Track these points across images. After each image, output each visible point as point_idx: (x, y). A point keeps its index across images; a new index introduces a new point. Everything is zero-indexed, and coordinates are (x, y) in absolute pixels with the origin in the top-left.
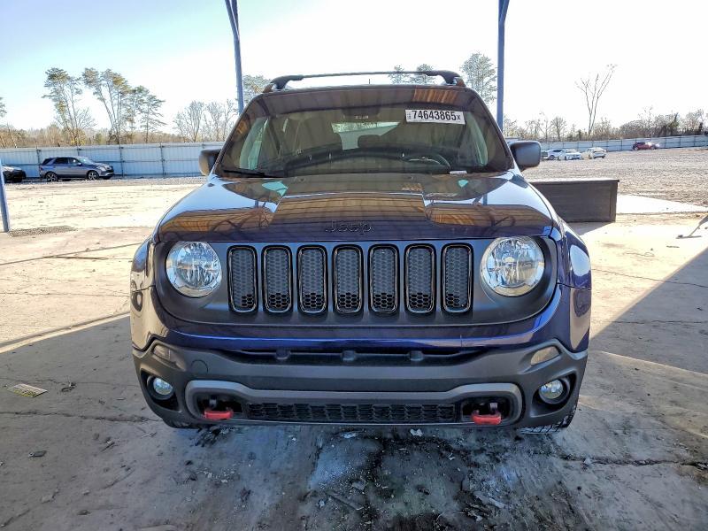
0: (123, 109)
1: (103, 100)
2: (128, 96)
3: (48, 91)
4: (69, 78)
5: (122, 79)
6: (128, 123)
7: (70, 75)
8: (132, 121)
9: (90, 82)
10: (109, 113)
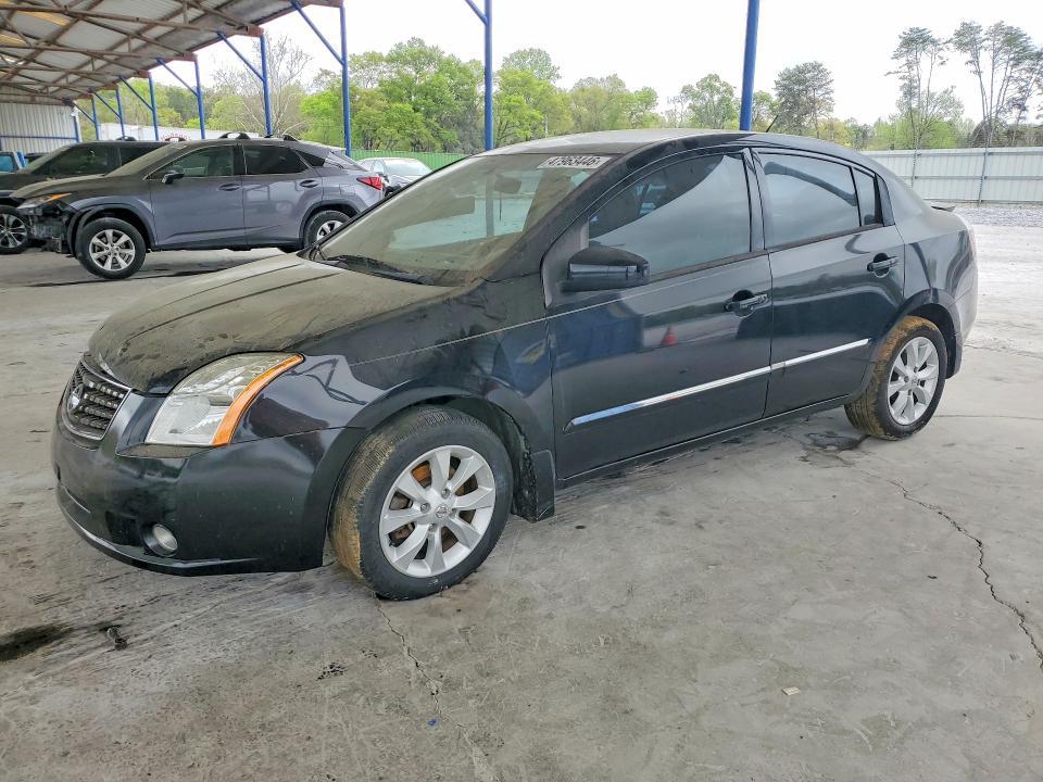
0: (1012, 86)
1: (979, 73)
2: (1027, 63)
3: (895, 65)
4: (933, 42)
5: (1021, 36)
6: (1016, 111)
7: (936, 37)
8: (1023, 108)
9: (966, 44)
10: (983, 94)
